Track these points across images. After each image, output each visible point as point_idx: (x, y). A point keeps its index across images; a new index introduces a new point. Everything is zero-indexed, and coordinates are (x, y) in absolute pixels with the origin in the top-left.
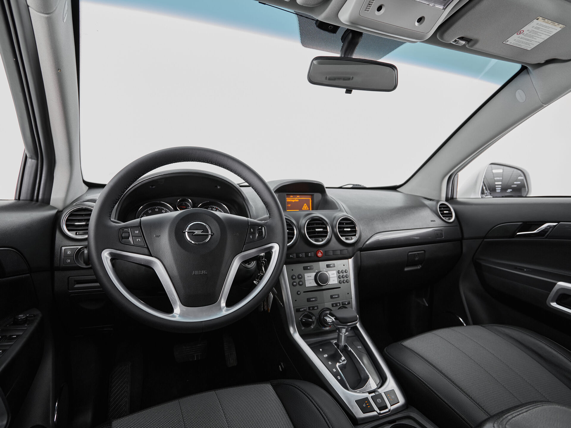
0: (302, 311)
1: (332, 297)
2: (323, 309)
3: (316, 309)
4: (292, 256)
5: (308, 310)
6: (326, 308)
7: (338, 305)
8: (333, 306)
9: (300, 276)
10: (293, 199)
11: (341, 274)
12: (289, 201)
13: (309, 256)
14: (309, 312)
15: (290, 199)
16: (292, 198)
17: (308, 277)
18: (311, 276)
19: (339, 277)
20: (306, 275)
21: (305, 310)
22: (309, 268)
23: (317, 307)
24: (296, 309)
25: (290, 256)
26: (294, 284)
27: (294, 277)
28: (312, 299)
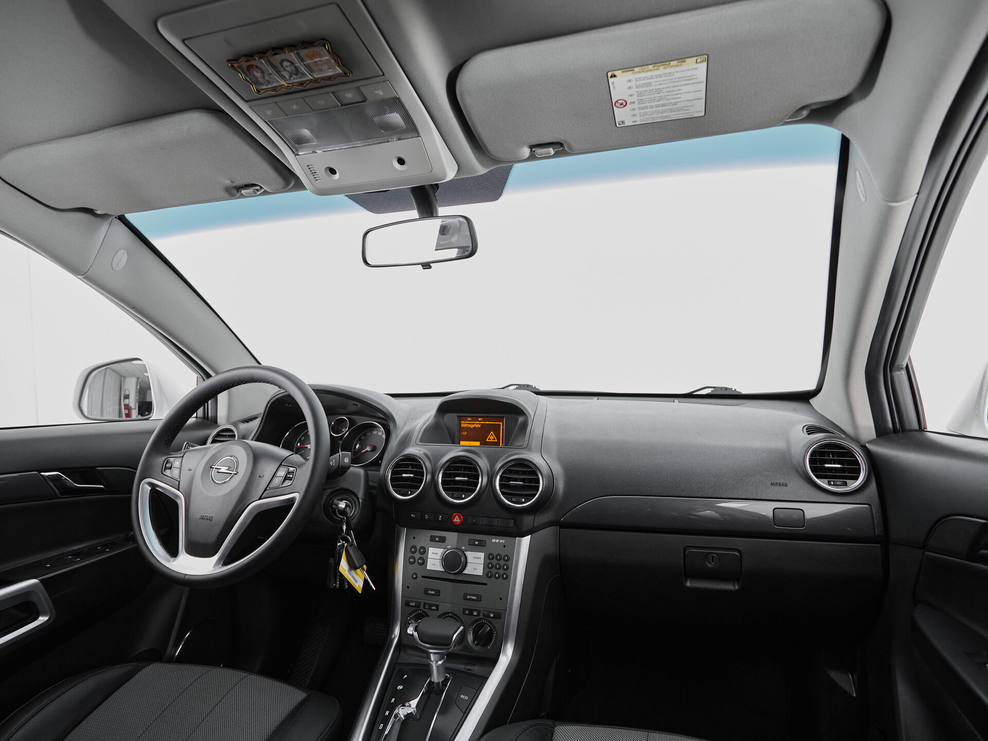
0: (412, 606)
1: (465, 597)
2: (447, 614)
3: (434, 609)
5: (422, 608)
6: (452, 613)
7: (475, 614)
8: (464, 613)
9: (422, 550)
10: (471, 424)
11: (494, 562)
12: (465, 425)
13: (440, 519)
14: (424, 612)
15: (466, 423)
16: (470, 421)
17: (434, 553)
18: (437, 554)
19: (488, 566)
20: (431, 550)
21: (418, 606)
22: (437, 539)
23: (437, 607)
24: (406, 601)
25: (412, 516)
26: (411, 560)
27: (413, 550)
28: (431, 591)
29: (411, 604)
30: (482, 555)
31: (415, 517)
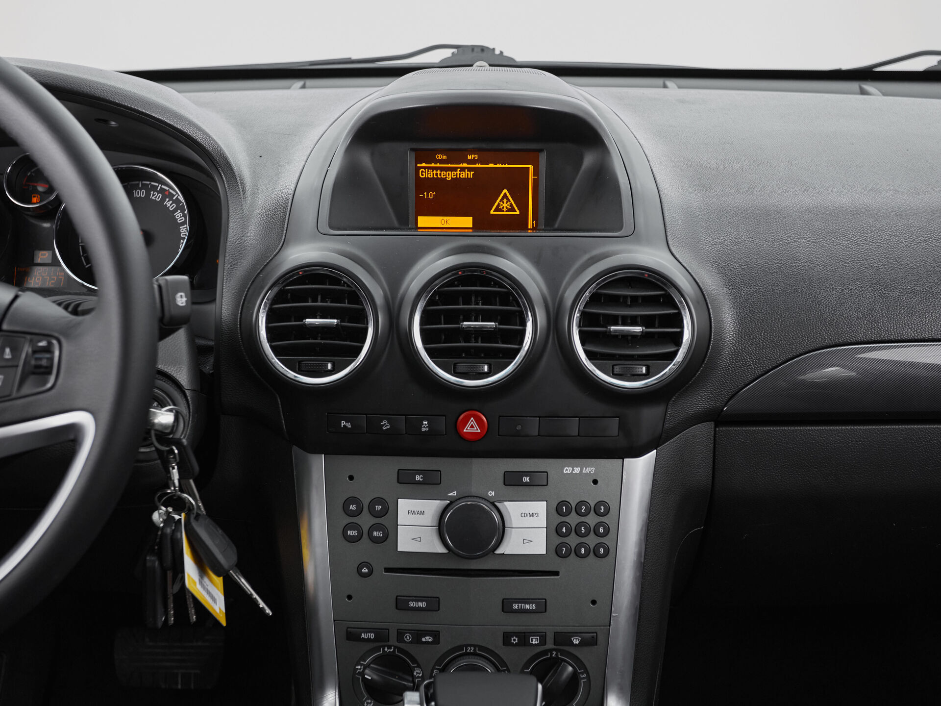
0: (369, 640)
1: (506, 606)
2: (460, 648)
3: (427, 643)
4: (349, 425)
5: (393, 641)
6: (475, 646)
7: (535, 642)
8: (506, 640)
9: (379, 507)
10: (446, 169)
11: (573, 519)
12: (431, 174)
13: (424, 430)
14: (401, 650)
15: (433, 168)
16: (441, 162)
17: (413, 513)
18: (423, 513)
19: (556, 530)
20: (405, 505)
21: (381, 637)
22: (418, 478)
23: (436, 635)
24: (347, 630)
25: (342, 424)
26: (349, 533)
27: (351, 507)
28: (417, 601)
29: (363, 636)
30: (540, 507)
31: (350, 427)
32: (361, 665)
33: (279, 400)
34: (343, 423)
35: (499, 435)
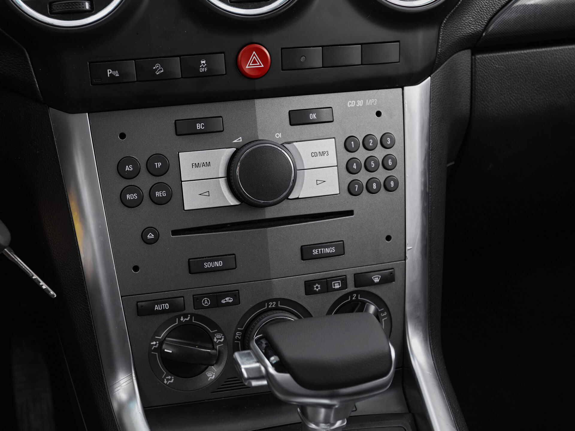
0: (164, 311)
1: (306, 253)
2: (261, 304)
3: (228, 304)
5: (190, 308)
6: (276, 300)
7: (337, 286)
8: (309, 289)
9: (159, 165)
11: (362, 155)
13: (201, 70)
14: (198, 317)
17: (197, 165)
18: (208, 165)
20: (187, 159)
21: (177, 306)
22: (199, 126)
23: (235, 294)
24: (137, 304)
25: (109, 73)
26: (128, 197)
27: (127, 168)
28: (213, 261)
29: (157, 308)
30: (329, 145)
31: (117, 75)
32: (156, 340)
33: (27, 55)
34: (110, 71)
35: (282, 70)
